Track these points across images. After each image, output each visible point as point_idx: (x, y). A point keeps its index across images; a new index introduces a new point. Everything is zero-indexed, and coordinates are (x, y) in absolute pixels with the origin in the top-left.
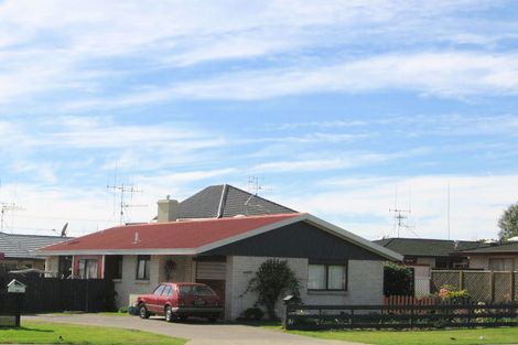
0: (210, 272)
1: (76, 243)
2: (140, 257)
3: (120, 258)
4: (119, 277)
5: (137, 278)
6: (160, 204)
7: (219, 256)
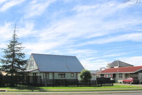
0: (135, 76)
1: (103, 71)
2: (120, 74)
3: (115, 74)
4: (116, 77)
5: (119, 77)
6: (108, 64)
7: (137, 73)
